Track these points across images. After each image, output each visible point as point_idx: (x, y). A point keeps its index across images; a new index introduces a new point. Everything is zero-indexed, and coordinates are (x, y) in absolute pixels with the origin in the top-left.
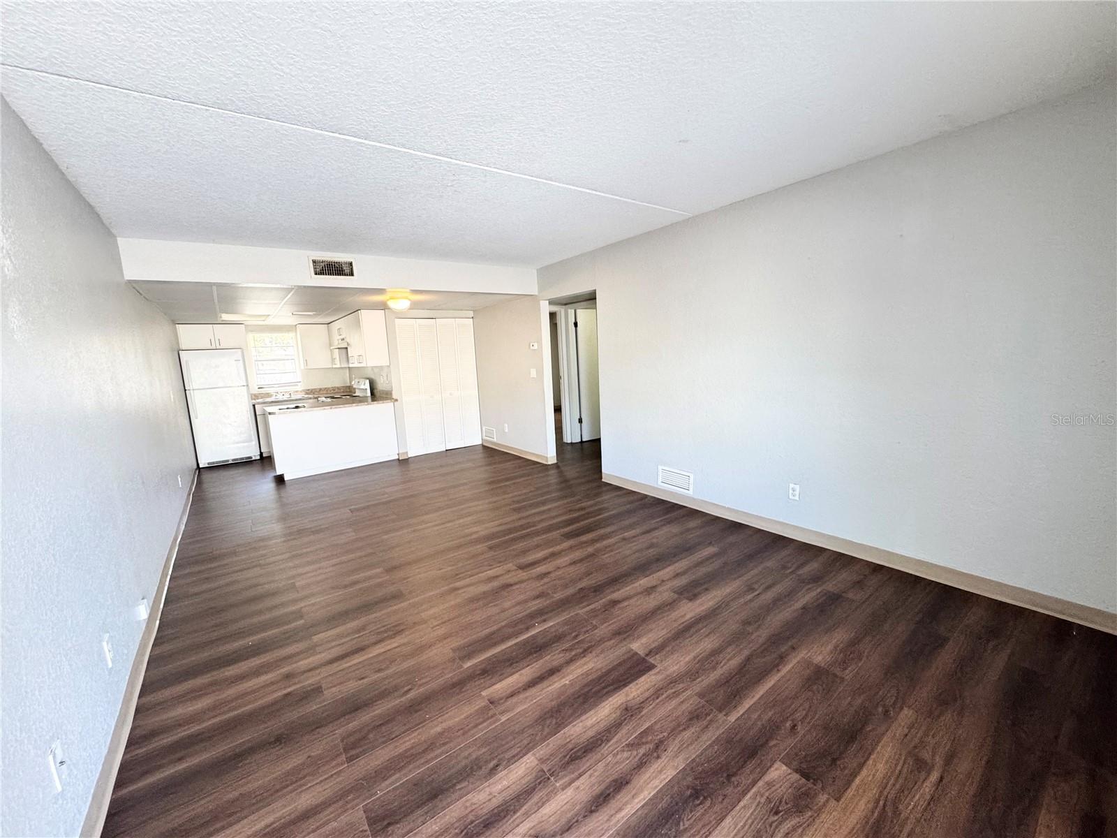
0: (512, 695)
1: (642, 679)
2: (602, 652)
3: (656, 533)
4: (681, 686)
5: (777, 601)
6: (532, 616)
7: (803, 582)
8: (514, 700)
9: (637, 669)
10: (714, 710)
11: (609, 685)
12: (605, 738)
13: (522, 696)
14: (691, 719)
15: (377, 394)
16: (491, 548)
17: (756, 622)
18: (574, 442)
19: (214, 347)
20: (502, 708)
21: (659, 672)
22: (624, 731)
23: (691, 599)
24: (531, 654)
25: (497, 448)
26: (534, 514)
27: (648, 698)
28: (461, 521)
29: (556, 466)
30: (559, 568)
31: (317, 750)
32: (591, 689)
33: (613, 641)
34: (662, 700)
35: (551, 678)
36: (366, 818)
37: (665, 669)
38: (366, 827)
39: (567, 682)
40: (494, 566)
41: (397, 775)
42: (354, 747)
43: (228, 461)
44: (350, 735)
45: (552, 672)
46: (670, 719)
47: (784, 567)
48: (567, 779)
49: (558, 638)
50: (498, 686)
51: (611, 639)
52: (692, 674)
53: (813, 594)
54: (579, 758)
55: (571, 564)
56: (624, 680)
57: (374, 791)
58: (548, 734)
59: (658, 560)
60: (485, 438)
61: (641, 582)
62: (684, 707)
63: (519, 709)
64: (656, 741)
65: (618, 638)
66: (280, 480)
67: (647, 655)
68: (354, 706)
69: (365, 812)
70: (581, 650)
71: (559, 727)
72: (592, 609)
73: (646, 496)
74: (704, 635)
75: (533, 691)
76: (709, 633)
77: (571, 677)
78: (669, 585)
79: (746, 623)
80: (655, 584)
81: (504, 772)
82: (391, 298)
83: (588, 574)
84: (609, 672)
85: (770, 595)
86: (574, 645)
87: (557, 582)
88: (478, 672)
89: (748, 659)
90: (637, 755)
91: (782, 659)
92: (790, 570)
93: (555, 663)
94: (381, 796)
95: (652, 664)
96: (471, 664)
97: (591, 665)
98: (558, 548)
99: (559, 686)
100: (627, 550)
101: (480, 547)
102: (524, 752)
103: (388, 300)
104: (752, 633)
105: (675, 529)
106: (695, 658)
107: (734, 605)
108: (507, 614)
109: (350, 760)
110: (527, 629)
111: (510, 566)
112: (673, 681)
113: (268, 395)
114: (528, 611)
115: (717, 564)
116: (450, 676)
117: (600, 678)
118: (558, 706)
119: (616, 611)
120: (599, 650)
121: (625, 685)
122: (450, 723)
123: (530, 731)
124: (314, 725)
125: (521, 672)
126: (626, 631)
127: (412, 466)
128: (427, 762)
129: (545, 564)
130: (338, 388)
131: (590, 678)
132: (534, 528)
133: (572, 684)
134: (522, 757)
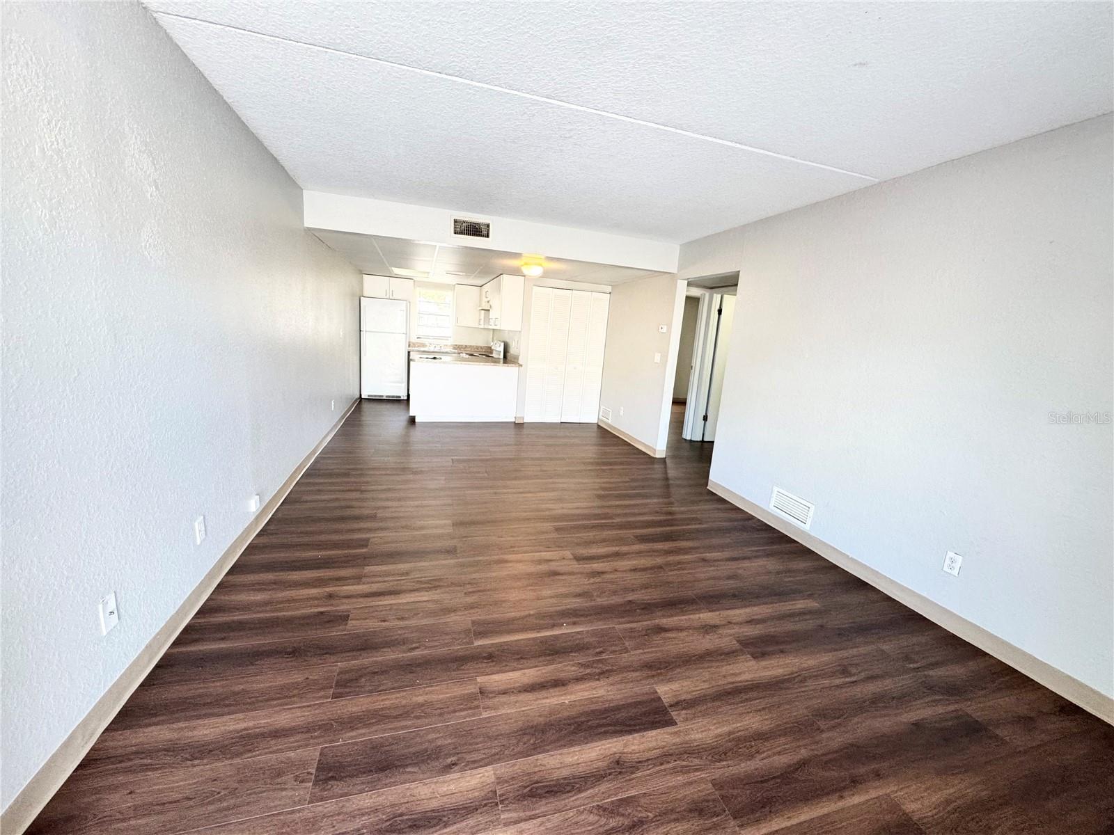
0: (505, 693)
1: (654, 733)
2: (621, 682)
3: (746, 564)
4: (697, 761)
5: (877, 702)
6: (565, 614)
7: (931, 688)
8: (503, 699)
9: (651, 718)
10: (727, 812)
11: (609, 725)
12: (578, 786)
13: (513, 698)
14: (691, 811)
15: (509, 358)
16: (557, 529)
17: (835, 718)
18: (693, 439)
19: (388, 297)
20: (489, 703)
21: (676, 733)
22: (604, 787)
23: (755, 657)
24: (545, 655)
25: (609, 430)
26: (617, 506)
27: (648, 760)
28: (542, 494)
29: (663, 460)
30: (616, 571)
31: (316, 674)
32: (588, 721)
33: (637, 674)
34: (665, 770)
35: (551, 690)
36: (319, 761)
37: (687, 732)
38: (313, 771)
39: (567, 702)
40: (552, 549)
41: (363, 731)
42: (346, 685)
43: (382, 396)
44: (346, 672)
45: (558, 683)
46: (664, 797)
47: (907, 658)
48: (514, 815)
49: (581, 648)
50: (496, 677)
51: (637, 671)
52: (717, 753)
53: (940, 709)
54: (541, 797)
55: (631, 570)
56: (630, 726)
57: (337, 737)
58: (519, 753)
59: (734, 596)
60: (601, 417)
61: (701, 615)
62: (688, 791)
63: (504, 712)
64: (635, 819)
65: (646, 673)
66: (412, 421)
67: (671, 706)
68: (365, 644)
69: (320, 754)
70: (597, 671)
71: (536, 749)
72: (631, 629)
73: (752, 517)
74: (754, 709)
75: (529, 696)
76: (764, 709)
77: (573, 697)
78: (736, 630)
79: (821, 714)
80: (718, 623)
81: (458, 775)
82: (526, 264)
83: (645, 587)
84: (618, 709)
85: (872, 688)
86: (594, 661)
87: (609, 585)
88: (484, 655)
89: (802, 764)
90: (605, 824)
91: (855, 783)
92: (915, 665)
93: (562, 675)
94: (341, 745)
95: (672, 719)
96: (482, 644)
97: (601, 692)
98: (625, 549)
99: (557, 702)
100: (703, 573)
101: (548, 526)
102: (486, 761)
103: (522, 266)
104: (823, 731)
105: (771, 564)
106: (730, 733)
107: (811, 684)
108: (543, 602)
109: (335, 696)
110: (553, 626)
111: (568, 554)
112: (688, 751)
113: (424, 345)
114: (564, 608)
115: (809, 624)
116: (457, 648)
117: (606, 710)
118: (545, 724)
119: (657, 639)
120: (617, 678)
121: (630, 732)
122: (434, 697)
123: (504, 741)
124: (327, 650)
125: (526, 671)
126: (660, 668)
127: (525, 431)
128: (395, 729)
129: (603, 562)
130: (481, 348)
131: (593, 707)
132: (610, 521)
133: (572, 705)
134: (481, 766)
